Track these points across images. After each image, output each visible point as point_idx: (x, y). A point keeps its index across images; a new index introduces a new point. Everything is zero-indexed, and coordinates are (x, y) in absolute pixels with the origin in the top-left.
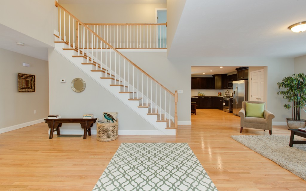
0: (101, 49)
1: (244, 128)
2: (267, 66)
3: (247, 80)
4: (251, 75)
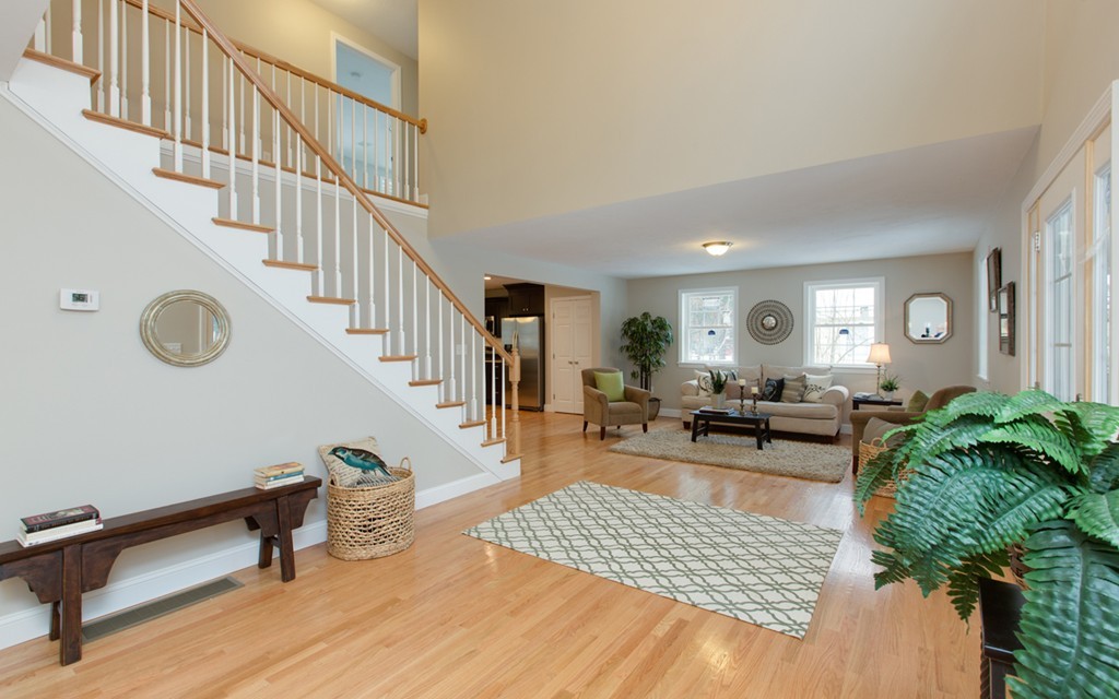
0: (316, 178)
1: (607, 428)
2: (598, 292)
3: (541, 315)
4: (552, 306)
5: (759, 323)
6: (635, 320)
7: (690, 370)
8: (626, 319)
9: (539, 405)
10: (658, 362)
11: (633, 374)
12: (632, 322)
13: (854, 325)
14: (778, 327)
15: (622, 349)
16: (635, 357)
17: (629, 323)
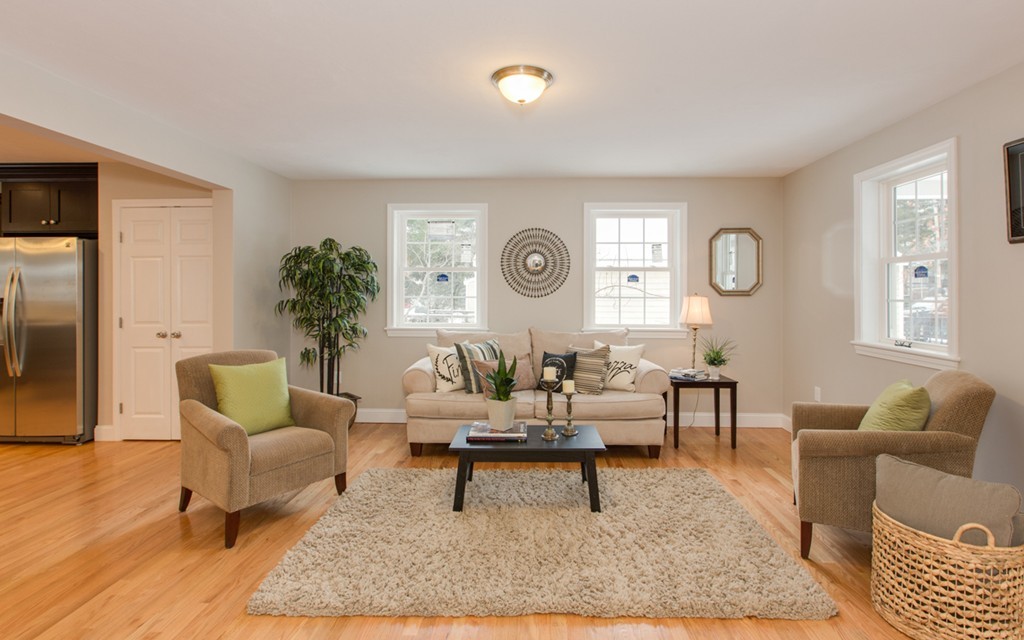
5: (520, 264)
6: (308, 251)
7: (415, 343)
8: (290, 248)
9: (79, 430)
10: (354, 330)
11: (306, 356)
12: (302, 255)
13: (645, 270)
14: (549, 270)
15: (281, 307)
16: (306, 322)
17: (297, 256)
